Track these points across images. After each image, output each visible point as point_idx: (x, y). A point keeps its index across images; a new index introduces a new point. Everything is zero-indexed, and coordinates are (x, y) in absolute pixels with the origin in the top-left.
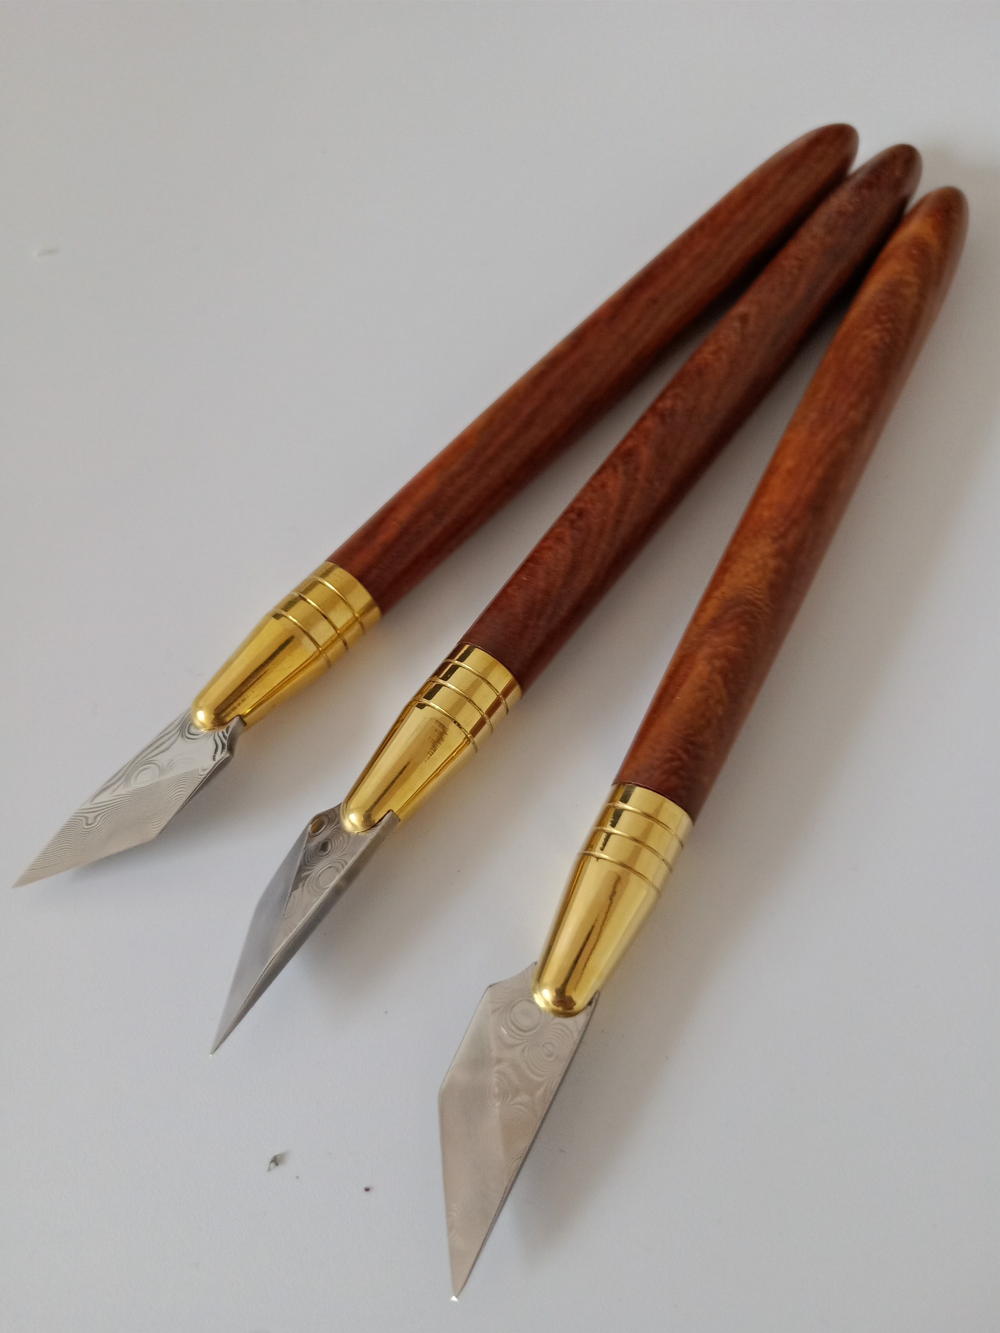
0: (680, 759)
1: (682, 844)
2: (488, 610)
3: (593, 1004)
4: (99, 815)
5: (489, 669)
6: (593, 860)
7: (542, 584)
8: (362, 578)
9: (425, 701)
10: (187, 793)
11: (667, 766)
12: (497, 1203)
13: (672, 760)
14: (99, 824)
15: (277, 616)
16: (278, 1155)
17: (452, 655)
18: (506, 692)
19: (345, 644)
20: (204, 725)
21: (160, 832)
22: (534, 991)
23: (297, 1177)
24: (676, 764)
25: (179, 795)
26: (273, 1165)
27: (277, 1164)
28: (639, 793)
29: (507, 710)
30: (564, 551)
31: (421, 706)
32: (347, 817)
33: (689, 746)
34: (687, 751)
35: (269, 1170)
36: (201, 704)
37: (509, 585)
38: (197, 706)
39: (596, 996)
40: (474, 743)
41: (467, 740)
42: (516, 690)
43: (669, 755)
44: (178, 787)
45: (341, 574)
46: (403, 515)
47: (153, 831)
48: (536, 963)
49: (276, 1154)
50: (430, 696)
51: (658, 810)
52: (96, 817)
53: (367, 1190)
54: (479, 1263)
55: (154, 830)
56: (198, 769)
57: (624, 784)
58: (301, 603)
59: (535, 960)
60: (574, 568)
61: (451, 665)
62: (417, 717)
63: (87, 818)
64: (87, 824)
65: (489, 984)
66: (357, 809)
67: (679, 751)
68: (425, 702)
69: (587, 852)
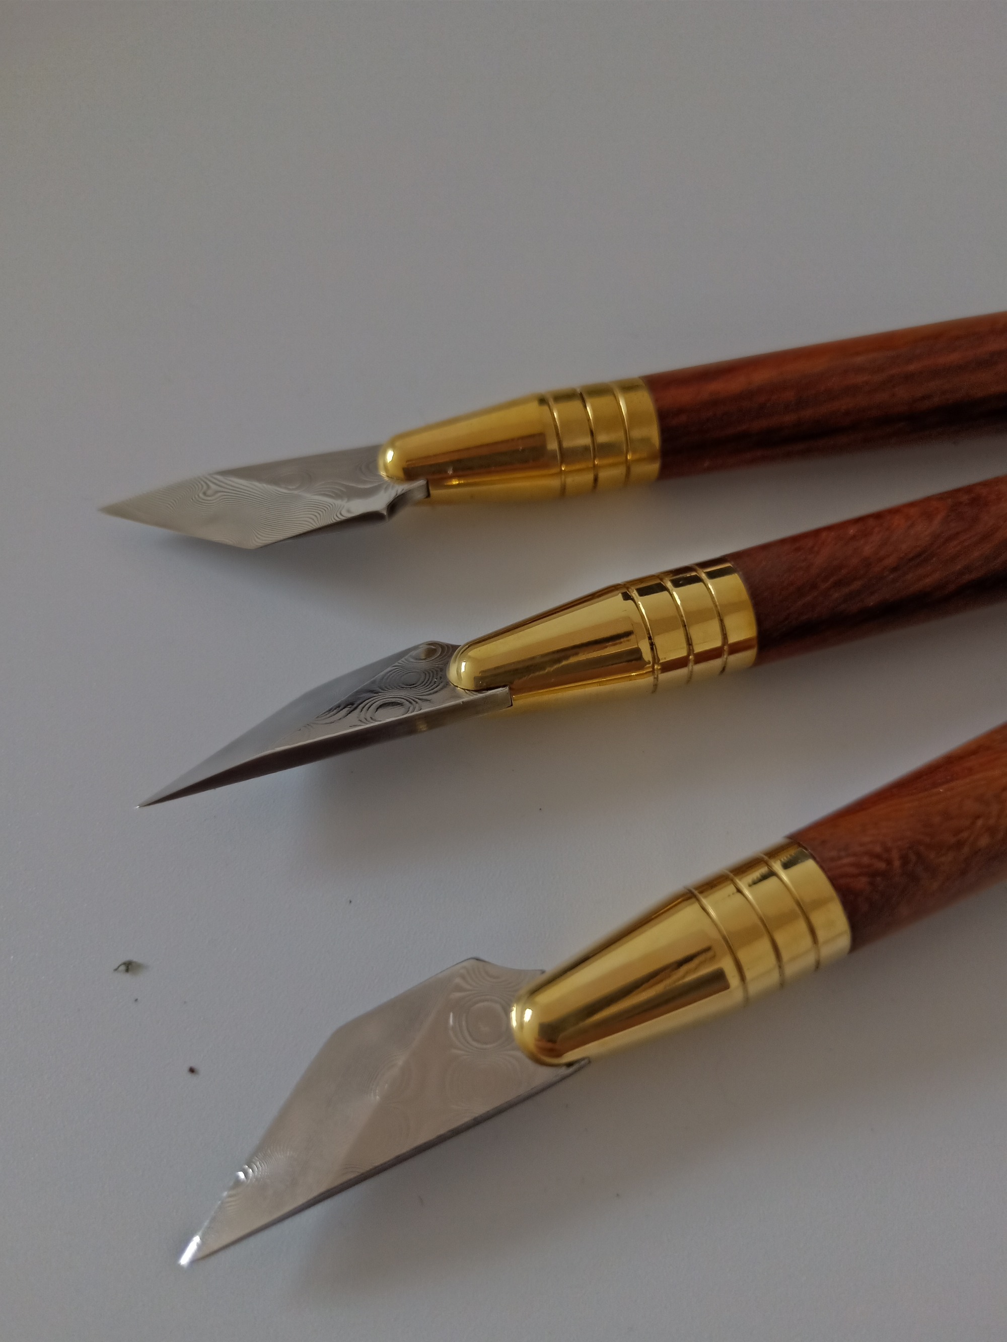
0: (889, 862)
1: (818, 965)
2: (783, 542)
3: (571, 1069)
4: (223, 492)
5: (734, 607)
6: (696, 906)
7: (868, 550)
8: (663, 416)
9: (635, 594)
10: (315, 524)
11: (866, 860)
12: (301, 1201)
13: (878, 857)
14: (214, 501)
15: (542, 401)
16: (135, 963)
17: (704, 565)
18: (736, 648)
19: (596, 479)
20: (386, 468)
21: (261, 547)
22: (518, 1000)
23: (136, 1000)
24: (882, 866)
25: (307, 521)
26: (123, 968)
27: (127, 970)
28: (809, 866)
29: (724, 669)
30: (924, 531)
31: (627, 597)
32: (457, 662)
33: (913, 858)
34: (905, 859)
35: (116, 970)
36: (398, 444)
37: (829, 528)
38: (392, 444)
39: (583, 1063)
40: (657, 679)
41: (651, 670)
42: (749, 655)
43: (878, 849)
44: (310, 512)
45: (645, 400)
46: (760, 377)
47: (255, 540)
48: (543, 972)
49: (135, 960)
50: (643, 592)
51: (819, 903)
52: (217, 492)
53: (192, 1070)
54: (244, 1244)
55: (257, 539)
56: (344, 506)
57: (800, 845)
58: (577, 404)
59: (545, 968)
60: (920, 557)
61: (694, 574)
62: (614, 605)
63: (208, 487)
64: (205, 494)
65: (474, 955)
66: (474, 661)
67: (895, 855)
68: (633, 595)
69: (696, 892)
